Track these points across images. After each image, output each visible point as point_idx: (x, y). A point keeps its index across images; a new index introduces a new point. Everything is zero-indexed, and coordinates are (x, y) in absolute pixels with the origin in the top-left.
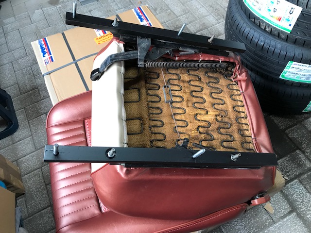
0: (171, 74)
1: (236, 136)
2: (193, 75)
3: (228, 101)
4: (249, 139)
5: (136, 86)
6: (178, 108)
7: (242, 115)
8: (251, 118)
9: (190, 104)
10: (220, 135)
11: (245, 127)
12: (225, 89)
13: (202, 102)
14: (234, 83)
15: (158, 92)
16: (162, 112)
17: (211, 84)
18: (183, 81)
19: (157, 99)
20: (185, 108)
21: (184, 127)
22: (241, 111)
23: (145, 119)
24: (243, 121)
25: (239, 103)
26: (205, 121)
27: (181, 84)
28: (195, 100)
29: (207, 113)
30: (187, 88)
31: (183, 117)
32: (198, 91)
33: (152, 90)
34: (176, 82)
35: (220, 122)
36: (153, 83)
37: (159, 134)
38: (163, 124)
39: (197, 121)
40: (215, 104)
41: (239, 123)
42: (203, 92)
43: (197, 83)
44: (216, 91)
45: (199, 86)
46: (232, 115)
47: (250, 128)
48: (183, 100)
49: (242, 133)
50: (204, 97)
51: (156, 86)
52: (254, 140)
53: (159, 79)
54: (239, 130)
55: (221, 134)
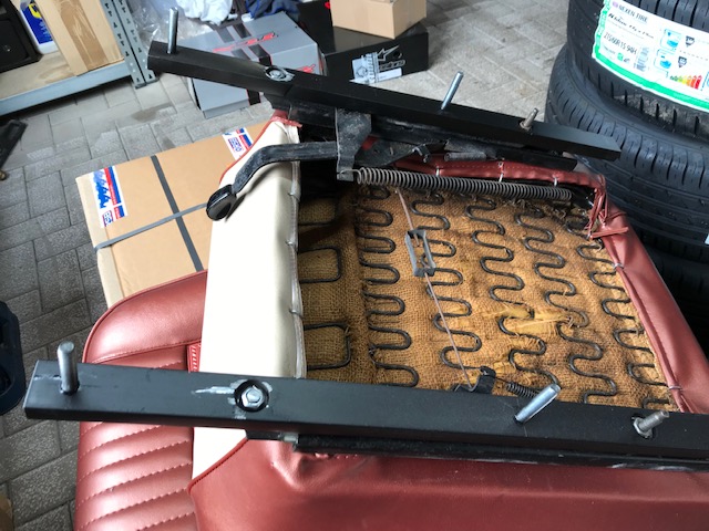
0: (424, 215)
1: (622, 379)
2: (482, 220)
3: (585, 287)
4: (661, 392)
5: (332, 242)
6: (450, 300)
7: (630, 324)
8: (655, 333)
9: (481, 291)
10: (576, 378)
11: (642, 358)
12: (572, 257)
13: (513, 285)
14: (593, 243)
15: (390, 259)
16: (403, 310)
17: (532, 244)
18: (458, 235)
19: (388, 276)
20: (468, 300)
21: (470, 350)
22: (622, 313)
23: (357, 325)
24: (635, 340)
25: (616, 294)
26: (529, 336)
27: (453, 241)
28: (493, 280)
29: (532, 314)
30: (471, 250)
31: (465, 324)
32: (500, 260)
33: (374, 252)
34: (437, 236)
35: (571, 340)
36: (376, 235)
37: (400, 368)
38: (409, 342)
39: (505, 336)
40: (550, 293)
41: (623, 345)
42: (513, 263)
43: (496, 240)
44: (548, 262)
45: (502, 248)
46: (602, 324)
47: (657, 360)
48: (461, 278)
49: (637, 375)
50: (519, 273)
51: (383, 243)
52: (675, 394)
53: (391, 227)
54: (627, 364)
55: (579, 373)
